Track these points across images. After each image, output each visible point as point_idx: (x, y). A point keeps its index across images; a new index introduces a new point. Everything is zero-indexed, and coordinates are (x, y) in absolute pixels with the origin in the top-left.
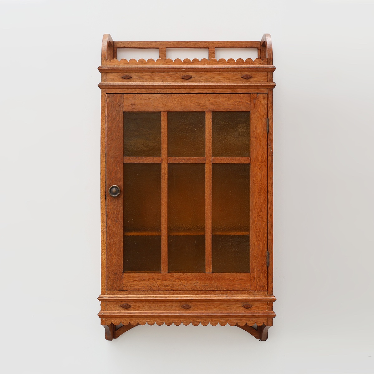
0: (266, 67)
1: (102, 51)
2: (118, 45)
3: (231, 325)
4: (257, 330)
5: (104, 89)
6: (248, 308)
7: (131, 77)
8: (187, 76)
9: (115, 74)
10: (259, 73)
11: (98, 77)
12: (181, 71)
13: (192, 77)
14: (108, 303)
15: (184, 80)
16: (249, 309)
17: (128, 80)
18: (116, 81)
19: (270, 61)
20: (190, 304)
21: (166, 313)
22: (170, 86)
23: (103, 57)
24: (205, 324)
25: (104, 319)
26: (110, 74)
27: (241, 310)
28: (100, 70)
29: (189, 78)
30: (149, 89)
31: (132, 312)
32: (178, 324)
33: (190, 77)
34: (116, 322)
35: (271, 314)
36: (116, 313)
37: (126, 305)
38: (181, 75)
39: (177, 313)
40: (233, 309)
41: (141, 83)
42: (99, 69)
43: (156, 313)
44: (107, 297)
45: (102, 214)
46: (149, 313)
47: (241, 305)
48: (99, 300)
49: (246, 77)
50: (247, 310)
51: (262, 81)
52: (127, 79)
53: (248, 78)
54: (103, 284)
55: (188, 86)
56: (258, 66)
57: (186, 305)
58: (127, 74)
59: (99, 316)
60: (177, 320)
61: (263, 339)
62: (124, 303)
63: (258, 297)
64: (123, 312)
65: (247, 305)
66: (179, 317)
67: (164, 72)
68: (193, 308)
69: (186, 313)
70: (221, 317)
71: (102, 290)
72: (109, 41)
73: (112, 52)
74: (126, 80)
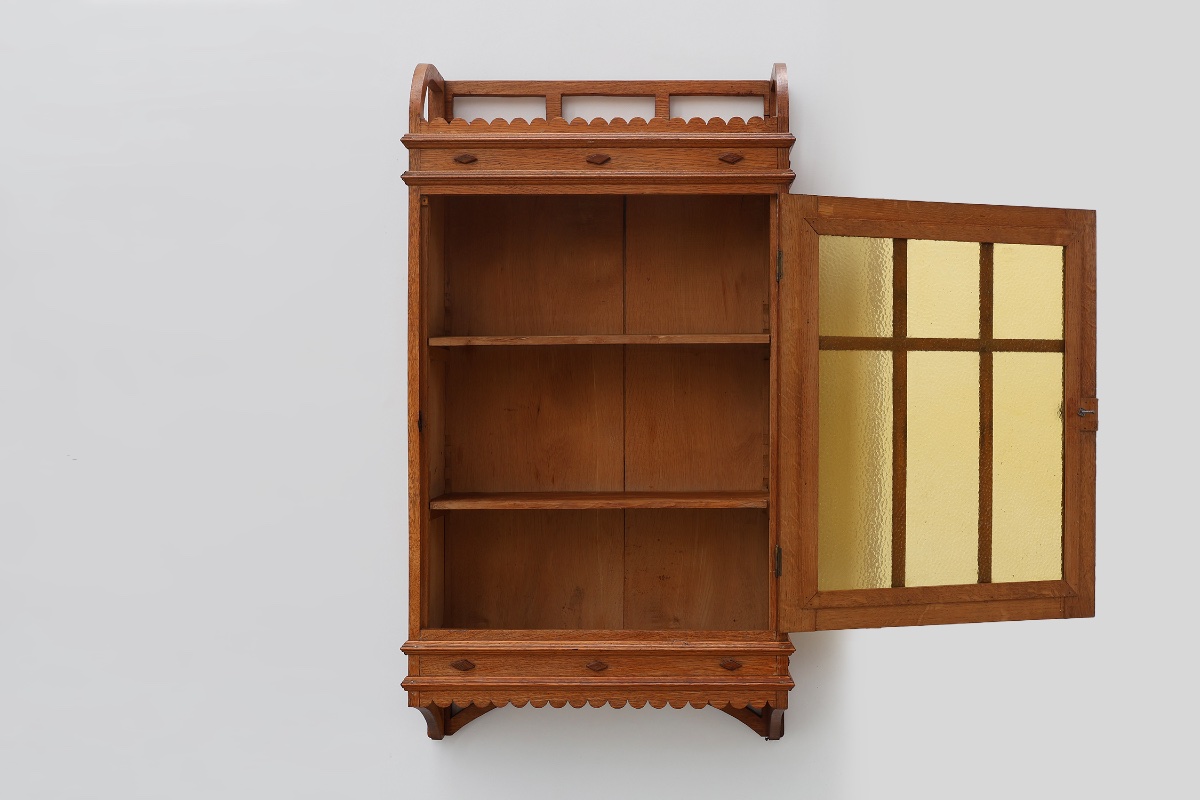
0: (773, 136)
1: (411, 102)
2: (456, 90)
3: (696, 706)
4: (760, 716)
5: (415, 185)
6: (732, 669)
7: (476, 160)
8: (599, 156)
9: (440, 152)
10: (759, 150)
11: (402, 159)
12: (585, 145)
13: (609, 159)
14: (425, 658)
15: (591, 165)
16: (736, 672)
17: (469, 166)
18: (442, 167)
19: (783, 123)
20: (604, 660)
21: (553, 682)
22: (562, 178)
23: (415, 114)
24: (638, 705)
25: (415, 694)
26: (429, 152)
27: (718, 673)
28: (406, 142)
29: (604, 161)
30: (515, 184)
31: (478, 679)
32: (578, 704)
33: (604, 159)
34: (443, 701)
35: (785, 684)
36: (441, 680)
37: (465, 662)
38: (587, 154)
39: (577, 681)
40: (701, 672)
41: (498, 173)
42: (403, 141)
43: (531, 680)
44: (421, 645)
45: (411, 462)
46: (515, 680)
47: (719, 662)
48: (406, 652)
49: (729, 159)
50: (730, 673)
51: (766, 168)
52: (467, 163)
53: (734, 160)
54: (413, 617)
55: (600, 178)
56: (757, 135)
57: (599, 662)
58: (466, 153)
59: (405, 686)
60: (577, 697)
61: (771, 735)
62: (459, 658)
63: (755, 645)
64: (456, 679)
65: (731, 662)
66: (581, 689)
67: (548, 148)
68: (612, 669)
69: (595, 680)
70: (673, 688)
71: (411, 629)
72: (429, 79)
73: (441, 104)
74: (464, 166)
